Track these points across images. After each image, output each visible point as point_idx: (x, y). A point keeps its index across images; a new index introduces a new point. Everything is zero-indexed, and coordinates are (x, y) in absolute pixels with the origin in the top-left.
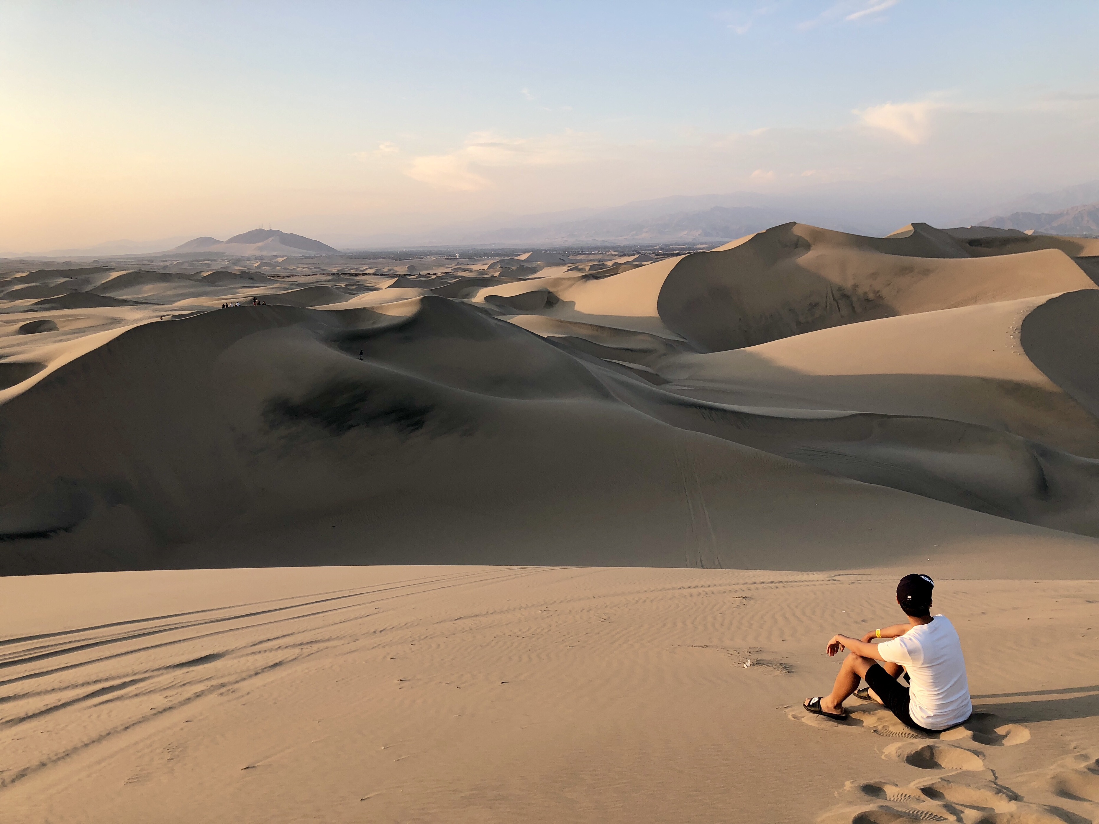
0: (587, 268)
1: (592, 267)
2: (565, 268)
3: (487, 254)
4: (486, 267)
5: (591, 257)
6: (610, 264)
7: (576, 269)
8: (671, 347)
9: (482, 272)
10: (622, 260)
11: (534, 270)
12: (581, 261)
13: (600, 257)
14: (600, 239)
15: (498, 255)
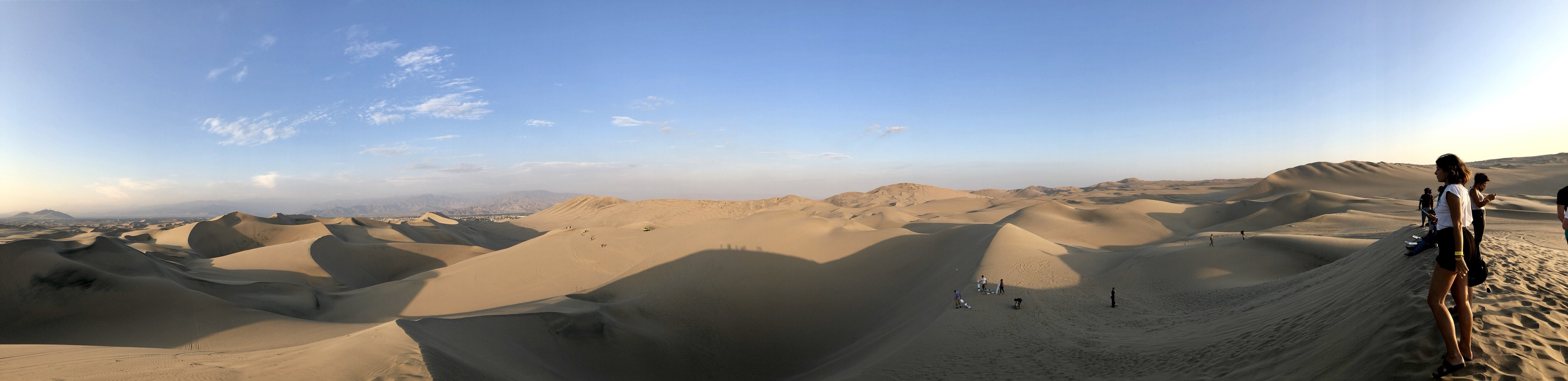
0: (165, 226)
1: (167, 225)
2: (157, 225)
3: (130, 220)
4: (128, 225)
5: (167, 221)
6: (173, 224)
7: (160, 226)
8: (193, 256)
9: (126, 227)
10: (178, 223)
11: (146, 226)
12: (163, 223)
13: (170, 221)
14: (170, 215)
15: (134, 220)
